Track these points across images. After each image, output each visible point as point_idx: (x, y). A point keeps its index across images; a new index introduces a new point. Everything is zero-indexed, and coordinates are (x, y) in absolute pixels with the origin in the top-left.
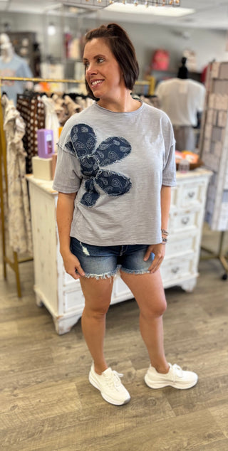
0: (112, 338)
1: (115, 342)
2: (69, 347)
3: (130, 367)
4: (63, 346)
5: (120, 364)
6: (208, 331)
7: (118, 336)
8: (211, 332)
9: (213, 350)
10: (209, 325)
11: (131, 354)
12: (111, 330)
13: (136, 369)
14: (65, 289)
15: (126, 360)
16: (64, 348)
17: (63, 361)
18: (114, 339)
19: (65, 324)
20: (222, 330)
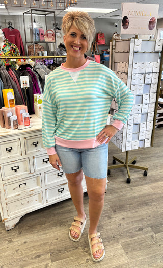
0: (42, 233)
1: (43, 237)
2: (10, 242)
3: (48, 260)
4: (7, 240)
5: (41, 257)
6: (110, 226)
7: (47, 231)
8: (113, 226)
9: (111, 242)
10: (112, 220)
11: (52, 247)
12: (43, 225)
13: (52, 261)
14: (6, 201)
15: (47, 253)
16: (7, 242)
17: (3, 254)
18: (44, 234)
19: (10, 224)
20: (120, 225)
